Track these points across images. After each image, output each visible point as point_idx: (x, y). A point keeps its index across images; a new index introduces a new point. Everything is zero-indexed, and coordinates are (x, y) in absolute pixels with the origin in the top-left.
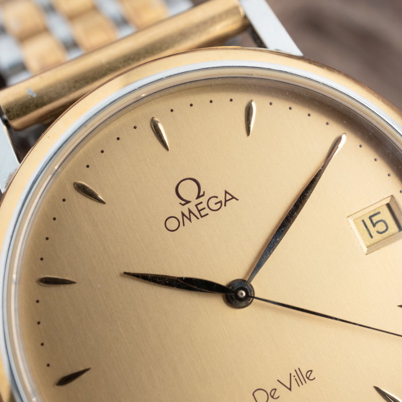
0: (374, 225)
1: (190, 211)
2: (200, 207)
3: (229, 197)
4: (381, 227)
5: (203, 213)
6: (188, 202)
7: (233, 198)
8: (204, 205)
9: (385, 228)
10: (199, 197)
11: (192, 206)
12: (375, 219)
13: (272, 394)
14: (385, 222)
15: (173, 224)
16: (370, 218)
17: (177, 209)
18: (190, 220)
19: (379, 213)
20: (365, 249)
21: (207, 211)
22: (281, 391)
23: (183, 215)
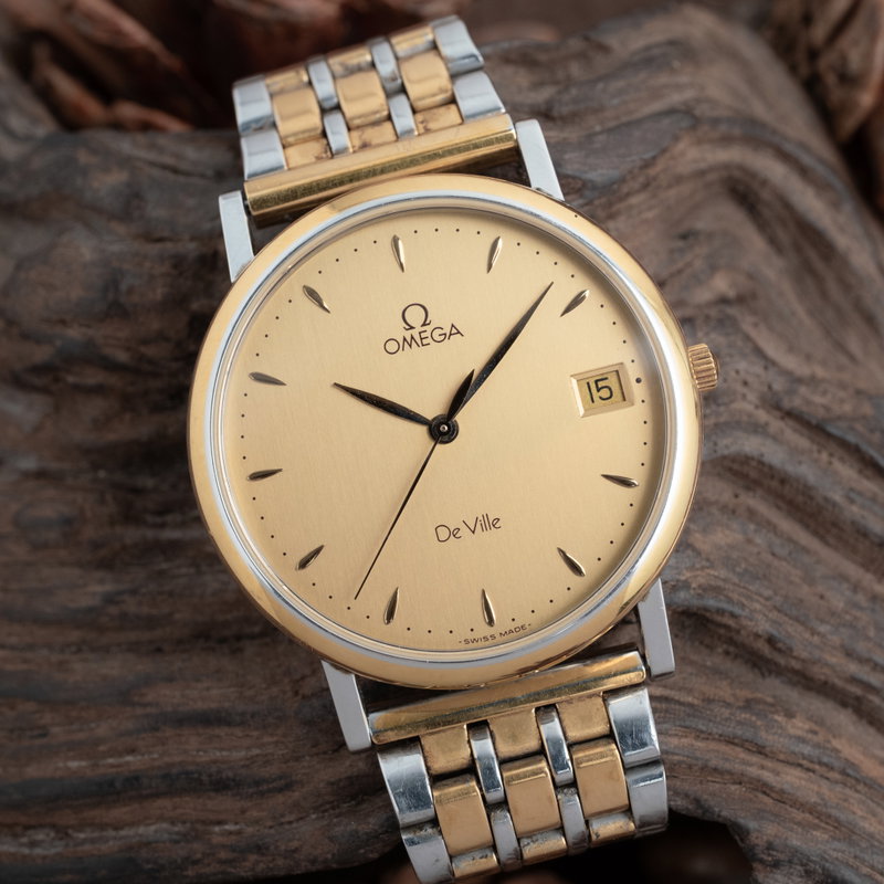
0: (598, 390)
1: (412, 338)
2: (423, 335)
3: (455, 331)
4: (605, 393)
5: (425, 342)
6: (412, 328)
7: (459, 332)
8: (428, 334)
9: (608, 395)
10: (424, 325)
11: (415, 333)
12: (601, 384)
13: (454, 533)
14: (610, 389)
15: (392, 346)
16: (596, 382)
17: (400, 332)
18: (410, 346)
19: (606, 379)
20: (582, 411)
21: (429, 340)
22: (464, 532)
23: (405, 339)
